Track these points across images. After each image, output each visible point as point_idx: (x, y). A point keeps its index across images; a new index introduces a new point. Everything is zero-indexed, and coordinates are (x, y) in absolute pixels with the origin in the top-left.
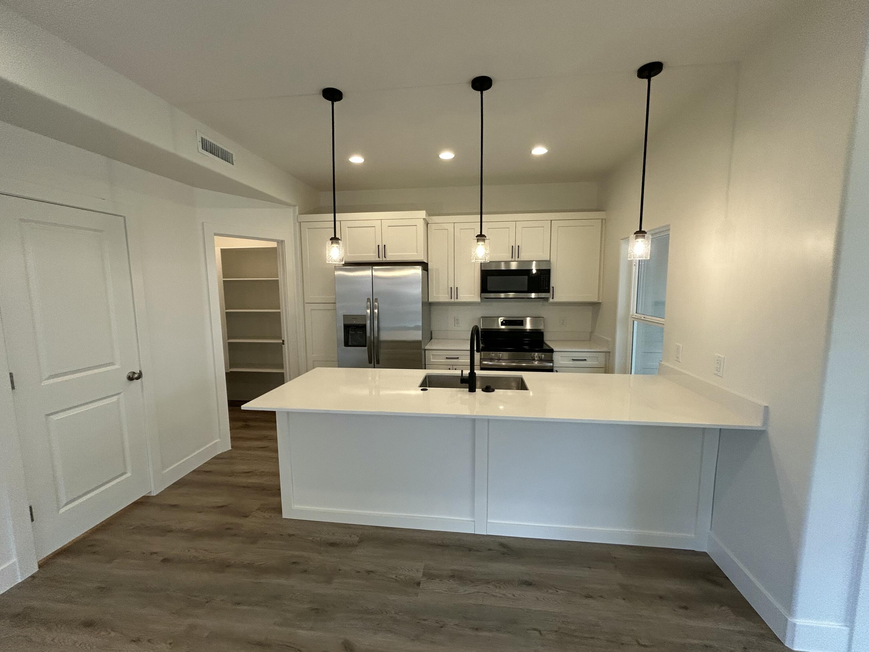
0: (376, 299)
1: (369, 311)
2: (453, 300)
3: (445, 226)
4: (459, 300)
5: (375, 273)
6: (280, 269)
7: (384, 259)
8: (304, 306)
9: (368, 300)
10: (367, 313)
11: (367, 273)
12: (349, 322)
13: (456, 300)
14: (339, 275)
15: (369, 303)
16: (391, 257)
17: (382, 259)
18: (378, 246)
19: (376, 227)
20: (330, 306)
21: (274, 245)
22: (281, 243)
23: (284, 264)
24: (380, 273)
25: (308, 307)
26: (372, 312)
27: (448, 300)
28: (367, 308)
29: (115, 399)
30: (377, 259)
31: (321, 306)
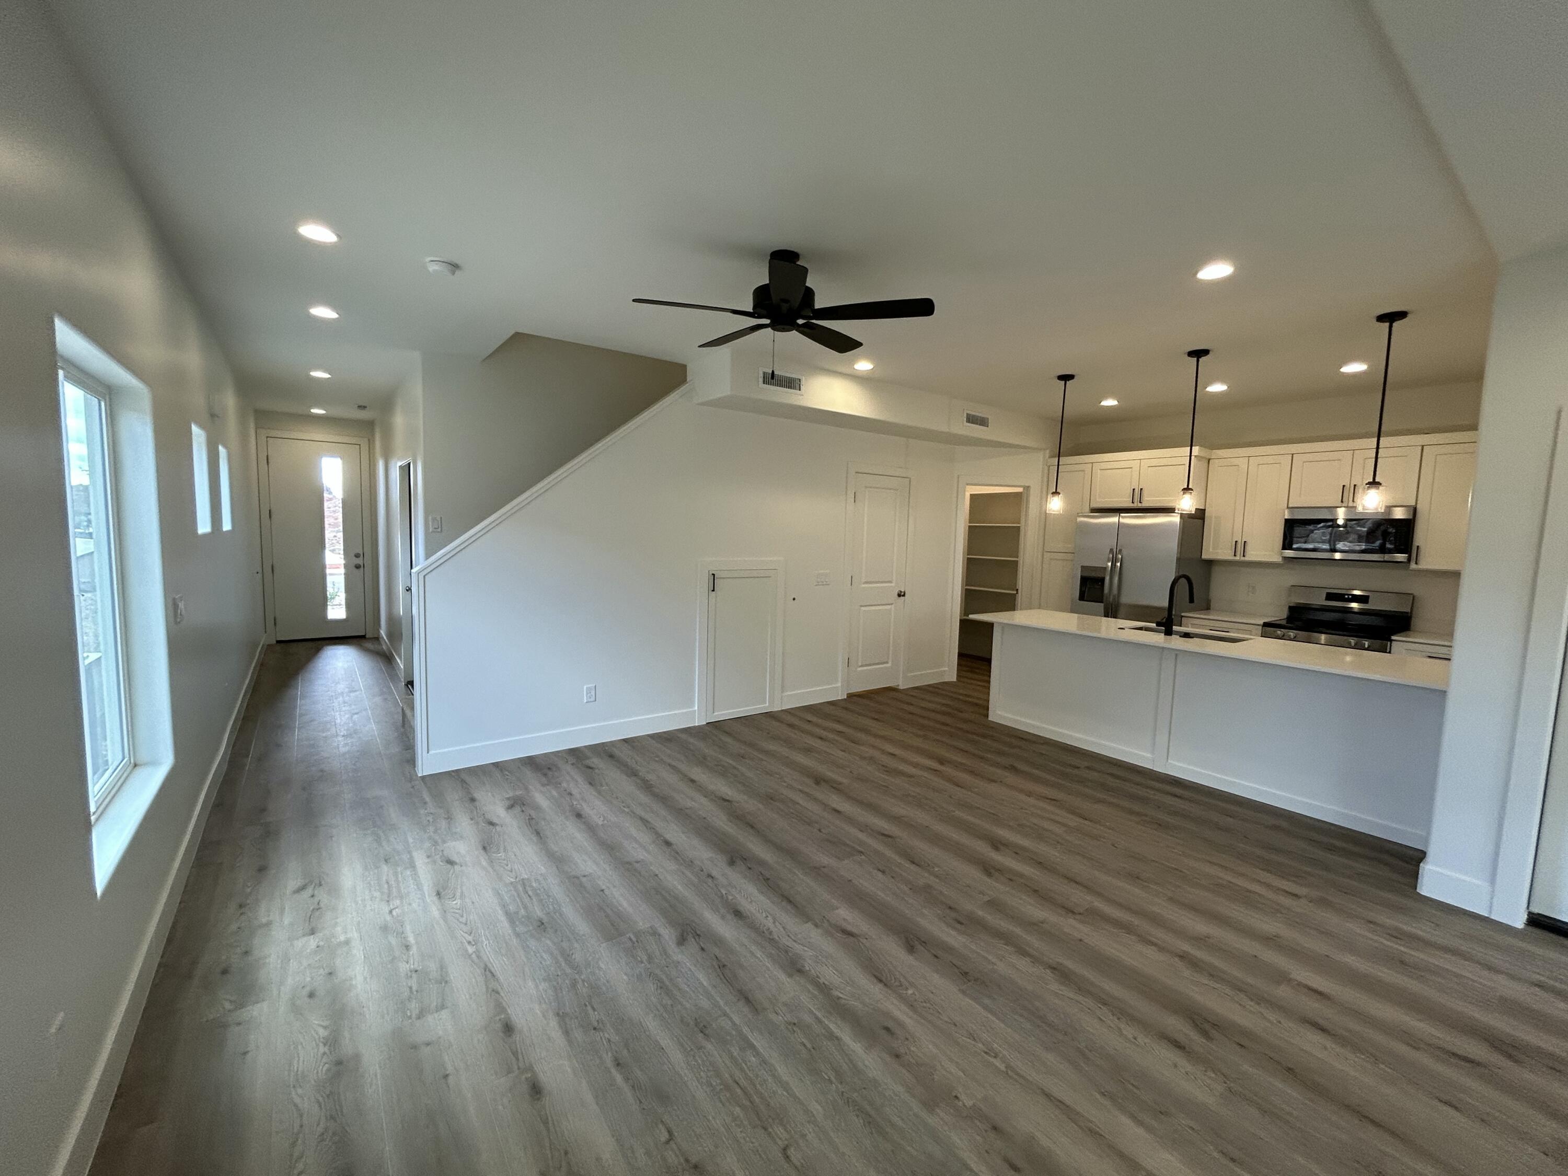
0: (1120, 551)
1: (1110, 564)
2: (1237, 558)
3: (1236, 461)
4: (1247, 559)
5: (1122, 520)
6: (1023, 514)
7: (1140, 505)
8: (1043, 555)
9: (1111, 550)
10: (1108, 566)
11: (1113, 519)
12: (1086, 574)
13: (1243, 558)
14: (1081, 522)
15: (1111, 556)
16: (1148, 502)
17: (1137, 505)
18: (1134, 489)
19: (1134, 469)
20: (1070, 556)
21: (1020, 490)
22: (1027, 488)
23: (1027, 508)
24: (1129, 520)
25: (1047, 555)
26: (1114, 565)
27: (1230, 557)
28: (1108, 561)
29: (888, 607)
30: (1130, 505)
31: (1061, 556)
